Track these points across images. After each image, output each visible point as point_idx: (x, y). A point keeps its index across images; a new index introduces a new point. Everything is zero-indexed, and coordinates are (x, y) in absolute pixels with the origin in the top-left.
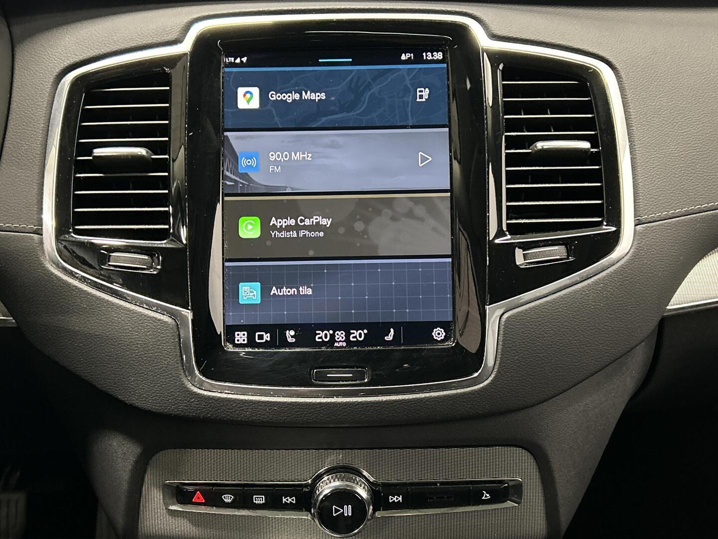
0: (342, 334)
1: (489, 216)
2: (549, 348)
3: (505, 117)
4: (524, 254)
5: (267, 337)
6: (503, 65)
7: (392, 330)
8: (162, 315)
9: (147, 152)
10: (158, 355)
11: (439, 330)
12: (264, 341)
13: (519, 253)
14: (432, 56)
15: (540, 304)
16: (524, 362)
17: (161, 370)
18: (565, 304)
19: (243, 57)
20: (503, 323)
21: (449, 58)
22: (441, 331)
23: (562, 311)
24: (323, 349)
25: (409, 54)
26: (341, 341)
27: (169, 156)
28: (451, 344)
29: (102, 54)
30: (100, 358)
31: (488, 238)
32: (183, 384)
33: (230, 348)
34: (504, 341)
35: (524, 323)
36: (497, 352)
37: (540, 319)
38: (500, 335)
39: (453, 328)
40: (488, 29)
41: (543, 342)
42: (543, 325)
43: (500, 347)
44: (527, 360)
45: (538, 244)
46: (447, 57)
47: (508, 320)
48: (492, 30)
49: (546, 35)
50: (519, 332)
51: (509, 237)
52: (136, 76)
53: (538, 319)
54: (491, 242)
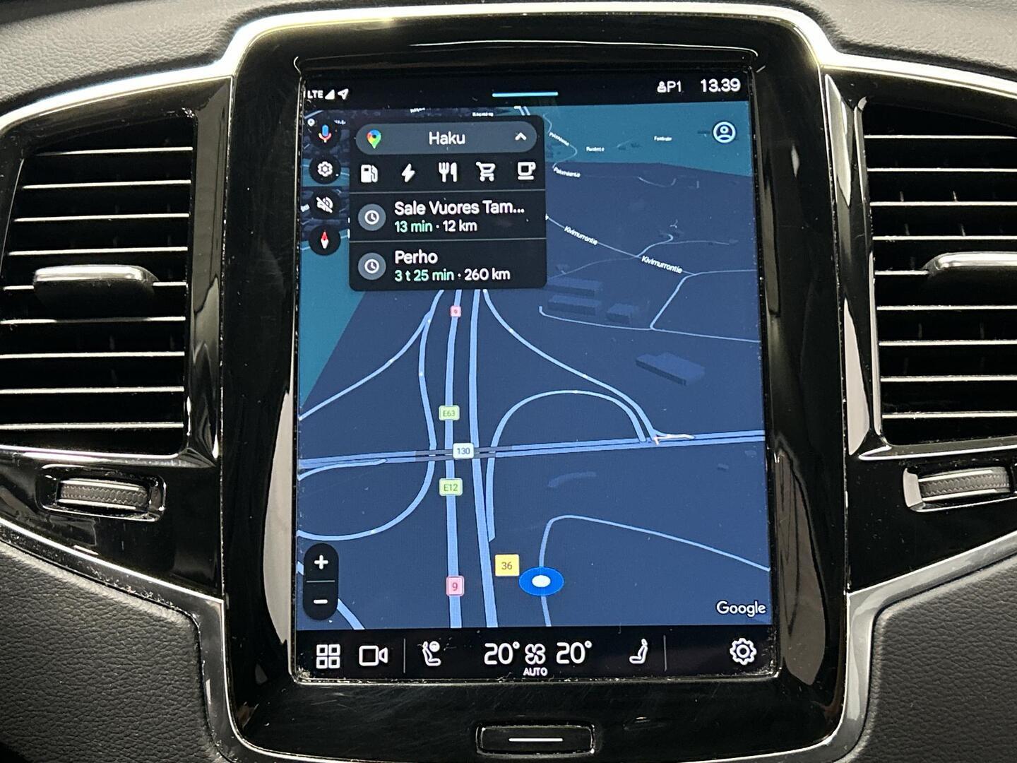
0: (539, 649)
1: (845, 403)
2: (980, 684)
3: (873, 204)
4: (920, 483)
5: (383, 656)
6: (866, 102)
8: (164, 609)
9: (144, 275)
10: (154, 694)
11: (743, 643)
12: (376, 663)
13: (910, 482)
14: (720, 85)
15: (959, 590)
16: (928, 714)
17: (159, 726)
18: (1010, 589)
19: (342, 89)
20: (882, 631)
21: (755, 90)
22: (748, 646)
23: (1006, 605)
24: (501, 681)
25: (674, 83)
26: (536, 665)
27: (189, 282)
28: (769, 673)
29: (60, 81)
30: (35, 700)
31: (845, 449)
32: (206, 757)
33: (306, 679)
34: (885, 668)
35: (926, 630)
36: (869, 691)
37: (961, 621)
38: (876, 656)
39: (775, 638)
40: (833, 31)
41: (966, 670)
42: (965, 634)
43: (877, 682)
44: (933, 711)
45: (951, 463)
46: (751, 88)
47: (891, 624)
48: (841, 33)
49: (950, 44)
50: (917, 649)
51: (888, 448)
52: (128, 124)
53: (955, 623)
54: (852, 459)
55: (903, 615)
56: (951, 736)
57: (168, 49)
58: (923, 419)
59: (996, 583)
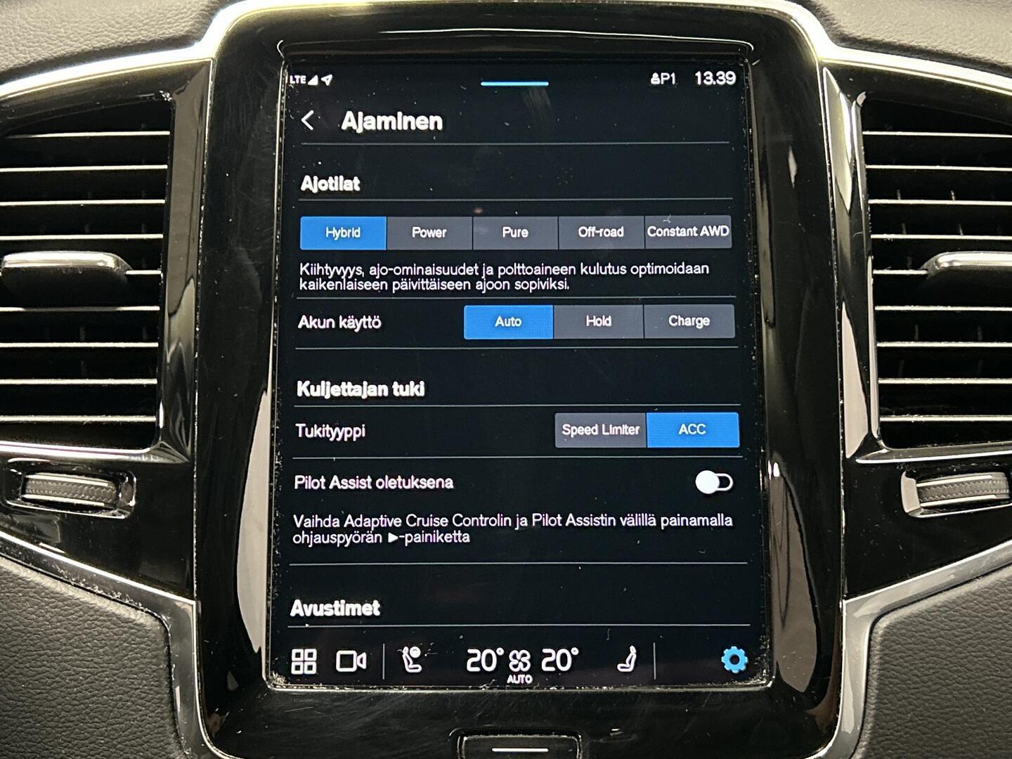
0: (524, 655)
1: (843, 405)
2: (978, 695)
4: (918, 488)
5: (361, 662)
6: (864, 97)
7: (633, 649)
8: (132, 610)
9: (117, 263)
10: (121, 699)
12: (354, 669)
13: (908, 487)
14: (715, 78)
15: (958, 598)
16: (926, 726)
17: (126, 733)
19: (325, 75)
20: (879, 639)
21: (751, 84)
23: (1005, 614)
24: (484, 689)
25: (668, 75)
26: (521, 672)
27: (164, 271)
28: (761, 683)
29: (32, 61)
31: (842, 452)
33: (279, 685)
34: (882, 678)
35: (924, 639)
36: (866, 702)
37: (959, 630)
38: (873, 666)
39: (768, 647)
40: (832, 24)
41: (965, 681)
42: (964, 644)
43: (873, 692)
44: (931, 722)
45: (950, 468)
46: (747, 81)
47: (889, 633)
48: (840, 26)
49: (950, 40)
50: (915, 659)
51: (884, 451)
52: (103, 107)
53: (953, 632)
54: (849, 463)
55: (900, 623)
56: (950, 748)
57: (146, 30)
58: (922, 422)
59: (996, 591)
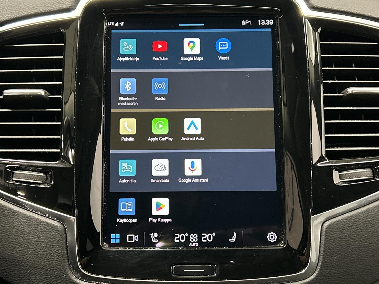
0: (195, 236)
1: (312, 145)
2: (361, 250)
3: (323, 68)
4: (339, 175)
5: (136, 238)
6: (321, 29)
7: (235, 234)
8: (53, 221)
9: (45, 93)
10: (49, 253)
11: (272, 234)
12: (133, 241)
13: (336, 174)
14: (266, 22)
15: (353, 215)
16: (341, 261)
17: (51, 265)
18: (373, 215)
19: (121, 22)
20: (324, 230)
21: (279, 24)
22: (274, 235)
23: (371, 221)
24: (181, 248)
25: (248, 21)
26: (194, 242)
27: (62, 96)
28: (282, 246)
29: (13, 18)
30: (4, 254)
31: (311, 162)
32: (68, 277)
33: (107, 247)
34: (325, 244)
35: (341, 230)
36: (319, 253)
37: (354, 226)
38: (322, 240)
39: (284, 233)
40: (309, 2)
41: (356, 245)
42: (356, 232)
43: (322, 249)
44: (343, 260)
45: (351, 167)
46: (277, 23)
47: (328, 228)
48: (312, 3)
49: (353, 7)
50: (338, 237)
51: (327, 161)
52: (39, 35)
53: (352, 227)
54: (314, 166)
55: (332, 224)
56: (350, 269)
57: (55, 6)
58: (341, 150)
59: (368, 212)
